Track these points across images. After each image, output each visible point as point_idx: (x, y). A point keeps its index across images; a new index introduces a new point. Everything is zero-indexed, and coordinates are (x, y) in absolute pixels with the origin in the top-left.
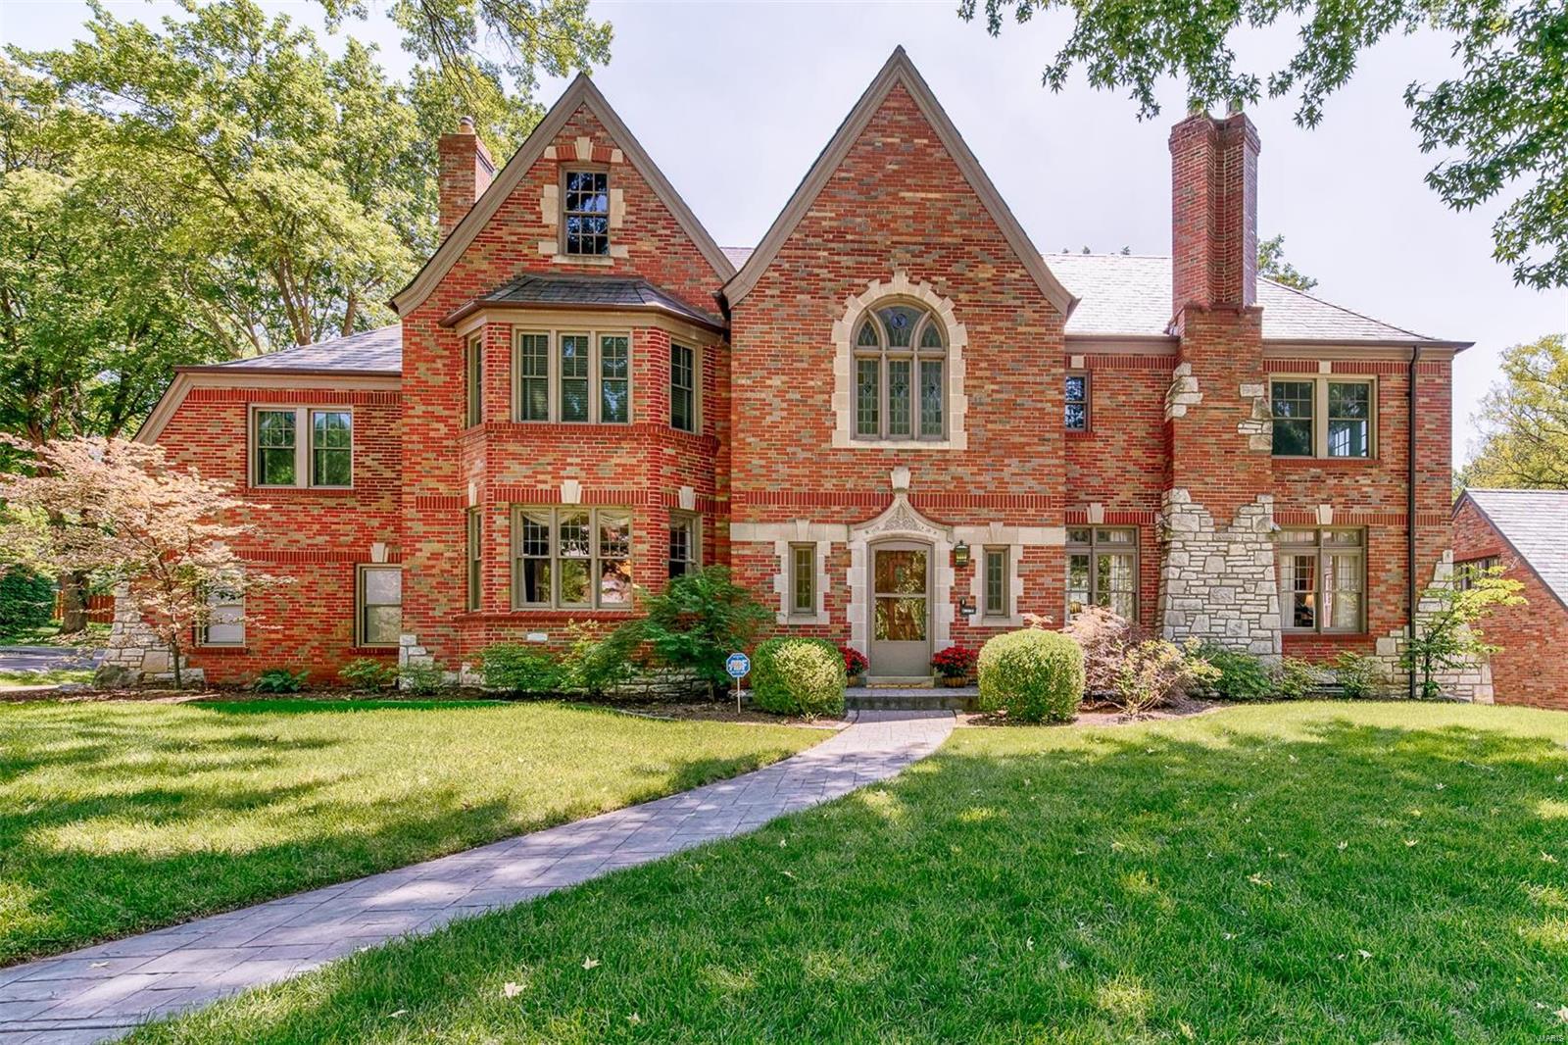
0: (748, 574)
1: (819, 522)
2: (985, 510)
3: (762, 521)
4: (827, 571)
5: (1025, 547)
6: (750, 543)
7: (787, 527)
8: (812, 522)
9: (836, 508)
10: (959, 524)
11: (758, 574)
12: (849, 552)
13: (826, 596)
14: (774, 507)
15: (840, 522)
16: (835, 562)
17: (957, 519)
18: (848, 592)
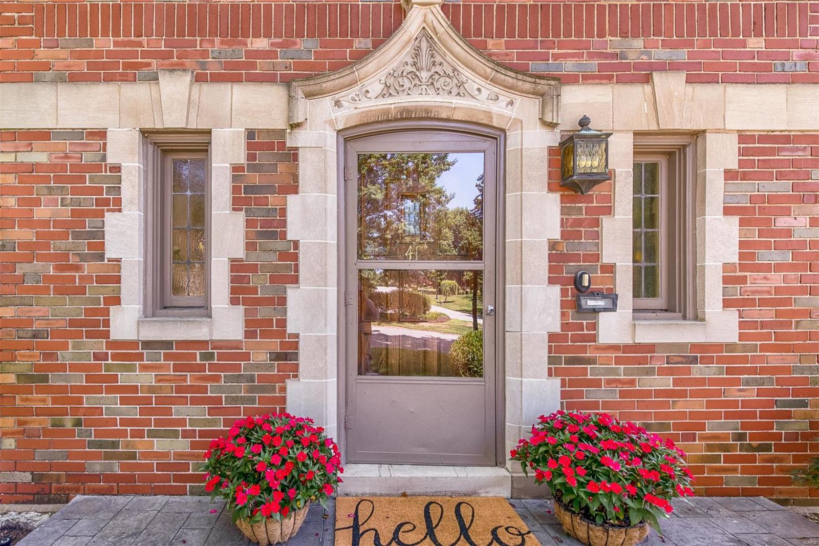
0: (41, 212)
1: (217, 79)
2: (639, 43)
3: (75, 78)
4: (237, 204)
5: (744, 137)
6: (44, 135)
7: (137, 93)
8: (199, 79)
9: (261, 44)
10: (572, 80)
11: (65, 213)
12: (293, 156)
13: (236, 266)
14: (105, 43)
15: (268, 79)
16: (256, 179)
17: (569, 66)
18: (291, 255)
